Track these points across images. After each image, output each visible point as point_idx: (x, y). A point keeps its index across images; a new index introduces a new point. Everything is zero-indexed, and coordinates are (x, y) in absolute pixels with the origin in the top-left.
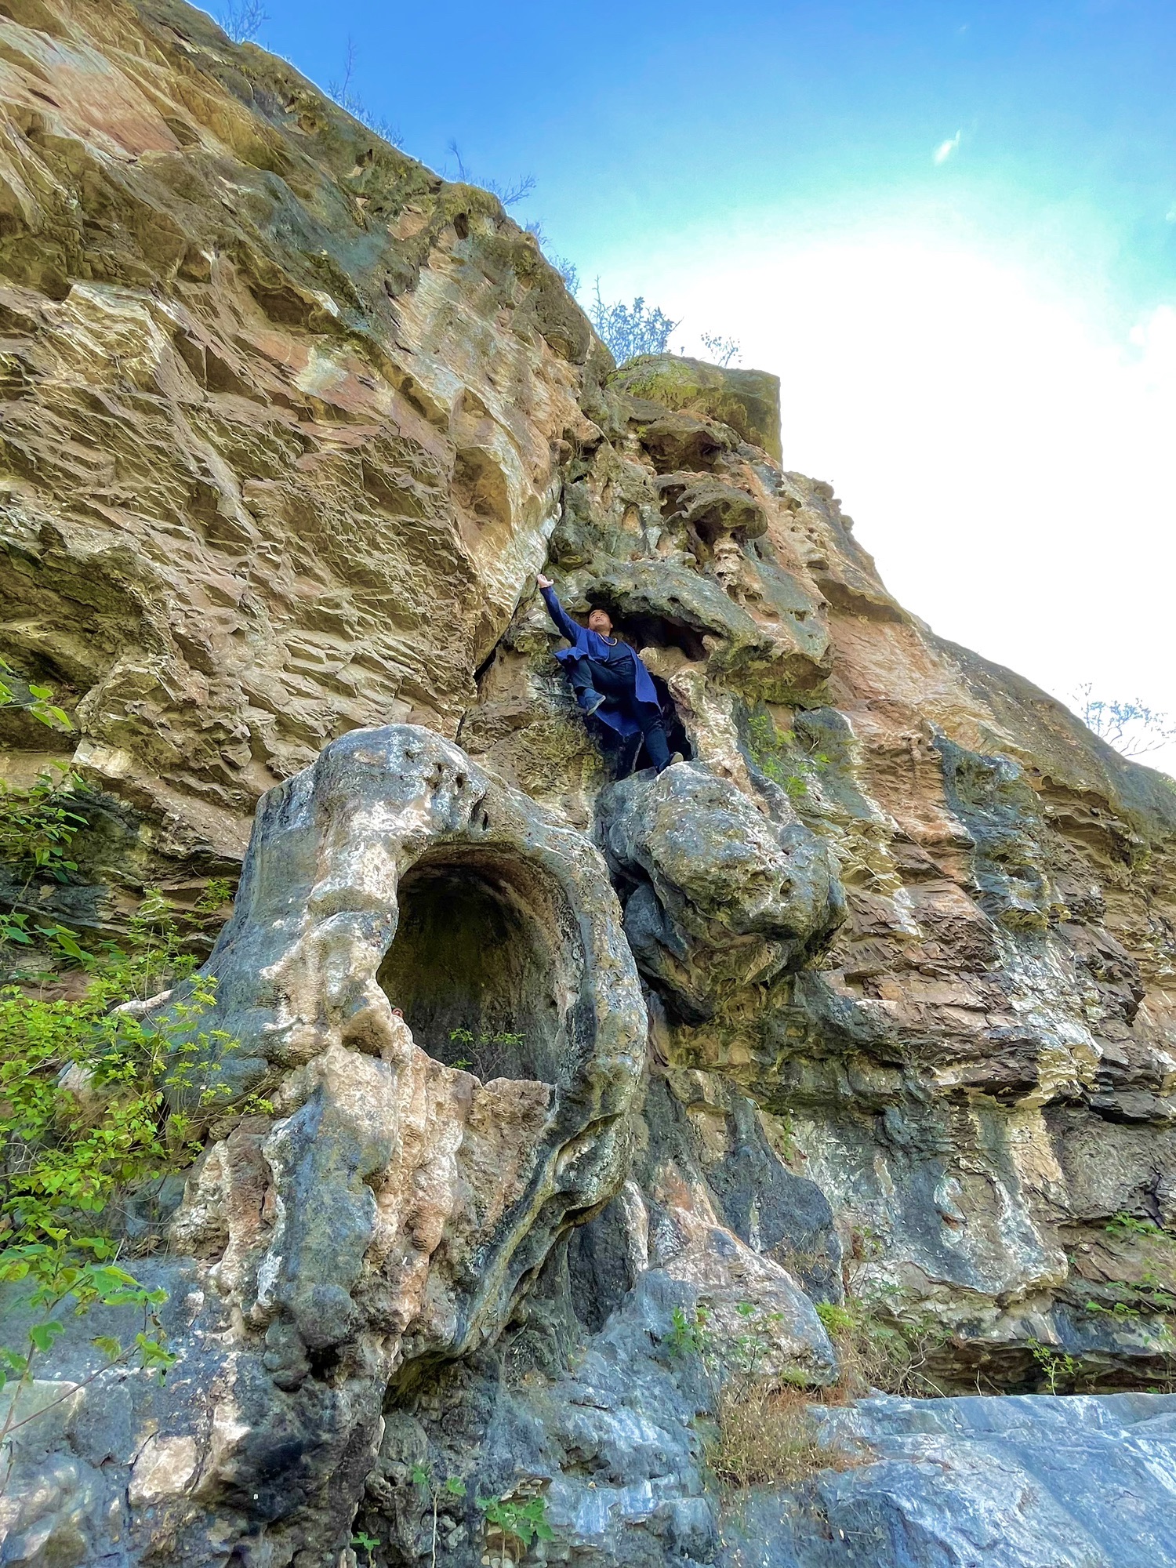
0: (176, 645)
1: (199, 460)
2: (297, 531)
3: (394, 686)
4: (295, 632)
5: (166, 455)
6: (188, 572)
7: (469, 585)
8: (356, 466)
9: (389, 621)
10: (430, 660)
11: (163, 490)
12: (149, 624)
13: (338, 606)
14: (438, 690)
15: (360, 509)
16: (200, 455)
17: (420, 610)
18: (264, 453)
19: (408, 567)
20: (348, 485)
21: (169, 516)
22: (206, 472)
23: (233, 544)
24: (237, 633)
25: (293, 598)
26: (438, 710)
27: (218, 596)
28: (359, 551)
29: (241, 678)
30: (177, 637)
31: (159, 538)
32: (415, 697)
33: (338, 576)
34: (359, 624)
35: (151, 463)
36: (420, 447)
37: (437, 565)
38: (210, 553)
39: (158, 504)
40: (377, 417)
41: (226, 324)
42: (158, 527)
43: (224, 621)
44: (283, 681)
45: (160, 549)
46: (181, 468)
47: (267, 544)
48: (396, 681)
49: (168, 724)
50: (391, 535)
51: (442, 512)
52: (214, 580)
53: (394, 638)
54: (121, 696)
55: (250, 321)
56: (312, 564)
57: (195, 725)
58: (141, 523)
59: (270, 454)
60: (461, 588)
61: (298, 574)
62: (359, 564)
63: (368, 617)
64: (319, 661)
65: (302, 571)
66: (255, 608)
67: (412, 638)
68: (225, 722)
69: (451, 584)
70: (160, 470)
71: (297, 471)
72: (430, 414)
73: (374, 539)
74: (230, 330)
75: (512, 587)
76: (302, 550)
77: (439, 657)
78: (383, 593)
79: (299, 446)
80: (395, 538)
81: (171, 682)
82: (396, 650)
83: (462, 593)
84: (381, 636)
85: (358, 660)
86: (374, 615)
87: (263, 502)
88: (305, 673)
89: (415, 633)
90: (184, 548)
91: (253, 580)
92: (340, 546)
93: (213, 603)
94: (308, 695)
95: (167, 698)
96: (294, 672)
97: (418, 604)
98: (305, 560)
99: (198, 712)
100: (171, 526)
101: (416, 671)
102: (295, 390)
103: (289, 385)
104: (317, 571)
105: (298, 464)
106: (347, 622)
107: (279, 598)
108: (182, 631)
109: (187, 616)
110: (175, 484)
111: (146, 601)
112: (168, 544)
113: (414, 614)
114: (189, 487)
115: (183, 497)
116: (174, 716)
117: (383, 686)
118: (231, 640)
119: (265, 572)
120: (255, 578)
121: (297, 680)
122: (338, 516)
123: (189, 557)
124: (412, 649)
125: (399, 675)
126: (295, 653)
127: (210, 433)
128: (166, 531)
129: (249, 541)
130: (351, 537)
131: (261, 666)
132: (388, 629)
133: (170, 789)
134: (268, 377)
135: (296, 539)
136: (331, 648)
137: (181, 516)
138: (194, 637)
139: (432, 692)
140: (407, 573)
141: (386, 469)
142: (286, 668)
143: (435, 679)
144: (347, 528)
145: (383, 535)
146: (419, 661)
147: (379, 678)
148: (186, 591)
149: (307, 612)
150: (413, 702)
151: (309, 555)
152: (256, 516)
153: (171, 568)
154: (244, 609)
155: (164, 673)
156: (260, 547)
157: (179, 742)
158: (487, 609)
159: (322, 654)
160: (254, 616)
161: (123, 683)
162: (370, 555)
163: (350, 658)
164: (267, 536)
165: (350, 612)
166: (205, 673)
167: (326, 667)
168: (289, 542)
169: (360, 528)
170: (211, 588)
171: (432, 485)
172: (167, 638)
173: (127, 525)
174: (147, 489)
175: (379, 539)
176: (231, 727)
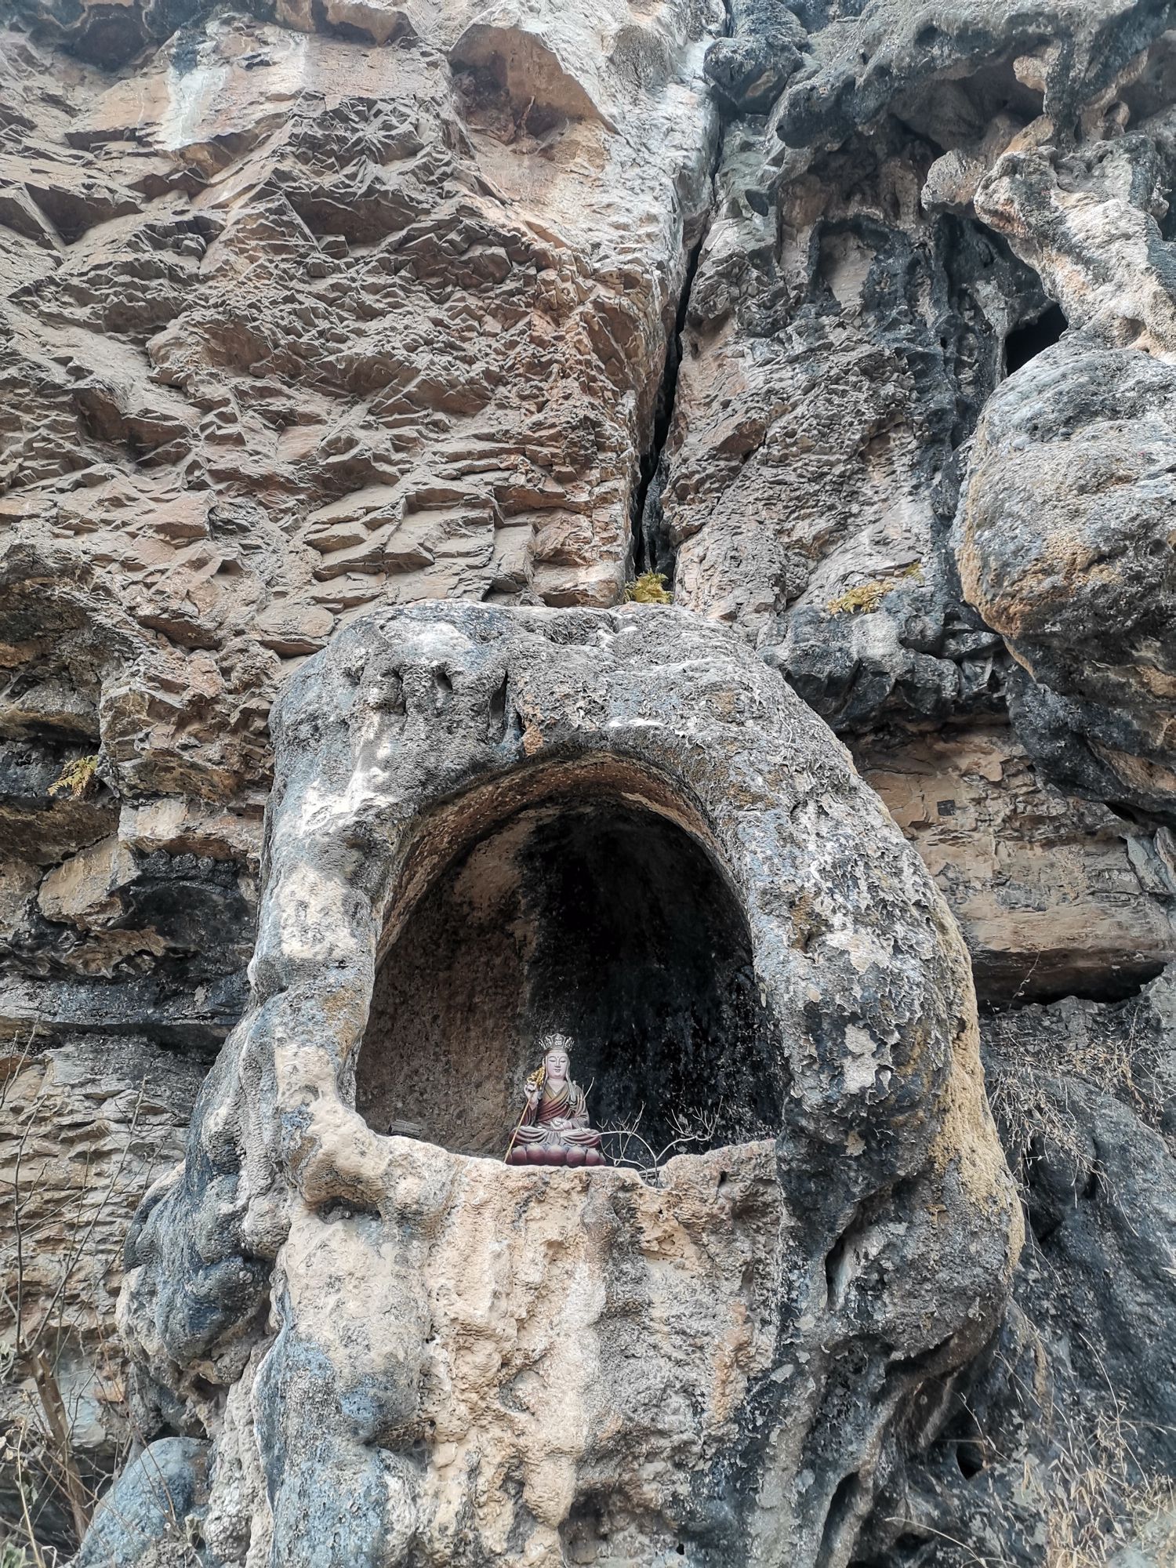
0: (150, 634)
1: (64, 361)
2: (244, 370)
3: (485, 513)
4: (312, 517)
5: (24, 385)
6: (124, 524)
7: (543, 274)
8: (280, 211)
9: (440, 416)
10: (527, 440)
11: (44, 432)
12: (101, 627)
13: (351, 443)
14: (561, 479)
15: (316, 273)
16: (62, 353)
17: (479, 367)
18: (145, 289)
19: (435, 312)
20: (283, 249)
21: (72, 463)
22: (79, 373)
23: (168, 447)
24: (226, 569)
25: (287, 471)
26: (574, 509)
27: (176, 534)
28: (342, 339)
29: (254, 628)
30: (146, 622)
31: (71, 503)
32: (532, 510)
33: (337, 396)
34: (398, 449)
35: (13, 406)
36: (371, 103)
37: (480, 277)
38: (144, 481)
39: (50, 455)
40: (283, 107)
41: (51, 126)
42: (64, 485)
43: (199, 564)
44: (319, 601)
45: (77, 515)
46: (46, 389)
47: (210, 417)
48: (484, 504)
49: (193, 741)
50: (383, 279)
51: (448, 185)
52: (164, 514)
53: (461, 437)
54: (123, 733)
55: (78, 96)
56: (289, 403)
57: (222, 726)
58: (45, 495)
59: (154, 283)
60: (531, 290)
61: (281, 430)
62: (350, 360)
63: (408, 431)
64: (357, 540)
65: (284, 422)
66: (241, 517)
67: (488, 420)
68: (253, 704)
69: (511, 293)
70: (28, 410)
71: (207, 278)
72: (379, 34)
73: (361, 305)
74: (58, 134)
75: (652, 218)
76: (265, 392)
77: (538, 426)
78: (408, 381)
79: (191, 241)
80: (389, 280)
81: (168, 686)
82: (469, 455)
83: (536, 296)
84: (438, 447)
85: (416, 505)
86: (413, 422)
87: (177, 361)
88: (345, 569)
89: (490, 409)
90: (106, 496)
91: (219, 480)
92: (312, 351)
93: (177, 547)
94: (358, 602)
95: (171, 710)
96: (333, 577)
97: (470, 361)
98: (278, 404)
99: (218, 708)
100: (77, 475)
101: (513, 468)
102: (164, 155)
103: (155, 154)
104: (302, 409)
105: (206, 268)
106: (378, 458)
107: (267, 482)
108: (146, 610)
109: (148, 586)
110: (53, 415)
111: (83, 597)
112: (80, 504)
113: (471, 381)
114: (71, 408)
115: (71, 426)
116: (195, 727)
117: (469, 522)
118: (222, 582)
119: (227, 459)
120: (219, 476)
121: (340, 588)
122: (288, 307)
123: (117, 502)
124: (489, 437)
125: (483, 492)
126: (323, 548)
127: (66, 312)
128: (78, 485)
129: (182, 431)
130: (323, 325)
131: (283, 594)
132: (444, 429)
133: (244, 822)
134: (126, 163)
135: (247, 383)
136: (369, 510)
137: (85, 452)
138: (165, 610)
139: (552, 487)
140: (437, 323)
141: (328, 181)
142: (320, 577)
143: (548, 465)
144: (307, 317)
145: (374, 289)
146: (509, 452)
147: (457, 514)
148: (130, 554)
149: (316, 478)
150: (533, 519)
151: (277, 393)
152: (177, 387)
153: (103, 533)
154: (222, 529)
155: (151, 679)
156: (203, 428)
157: (217, 757)
158: (601, 292)
159: (356, 528)
160: (244, 529)
161: (114, 718)
162: (360, 333)
163: (399, 513)
164: (206, 406)
165: (374, 441)
166: (208, 649)
167: (373, 542)
168: (241, 394)
169: (331, 302)
170: (160, 529)
171: (413, 152)
172: (132, 631)
173: (26, 508)
174: (29, 444)
175: (368, 299)
176: (265, 706)
